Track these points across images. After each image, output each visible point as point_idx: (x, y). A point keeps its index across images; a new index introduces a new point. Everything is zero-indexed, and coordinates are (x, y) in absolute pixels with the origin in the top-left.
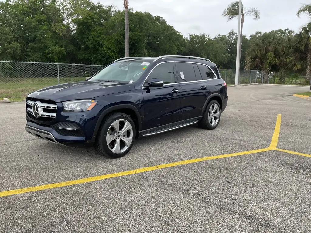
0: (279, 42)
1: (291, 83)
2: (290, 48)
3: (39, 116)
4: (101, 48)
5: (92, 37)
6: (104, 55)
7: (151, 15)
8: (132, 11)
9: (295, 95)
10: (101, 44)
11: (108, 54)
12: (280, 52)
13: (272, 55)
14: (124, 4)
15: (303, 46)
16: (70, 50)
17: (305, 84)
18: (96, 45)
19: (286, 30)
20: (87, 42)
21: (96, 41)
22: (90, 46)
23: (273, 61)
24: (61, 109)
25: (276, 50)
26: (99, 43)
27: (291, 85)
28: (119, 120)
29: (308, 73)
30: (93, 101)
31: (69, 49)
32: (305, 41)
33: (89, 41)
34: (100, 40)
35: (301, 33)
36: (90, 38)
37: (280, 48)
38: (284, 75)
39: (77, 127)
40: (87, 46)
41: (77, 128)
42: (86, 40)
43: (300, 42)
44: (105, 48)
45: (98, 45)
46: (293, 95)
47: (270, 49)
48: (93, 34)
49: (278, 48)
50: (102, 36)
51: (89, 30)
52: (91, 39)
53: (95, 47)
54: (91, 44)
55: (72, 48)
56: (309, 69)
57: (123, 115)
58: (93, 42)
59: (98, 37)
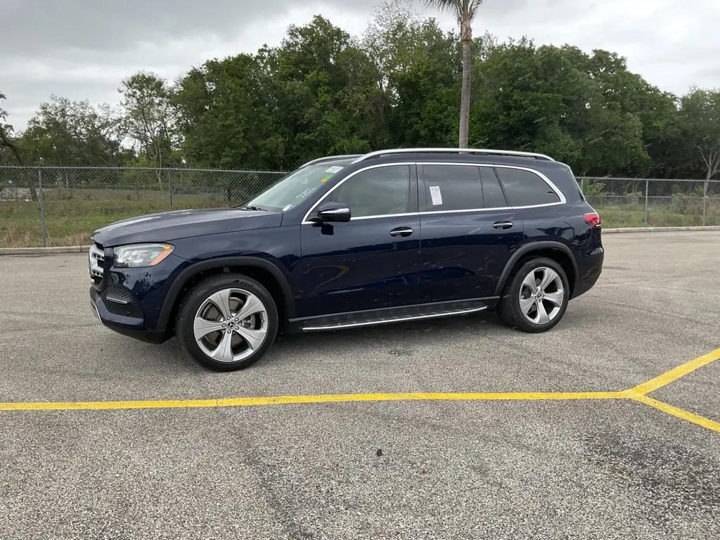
4: (446, 135)
5: (429, 112)
18: (435, 129)
20: (416, 123)
21: (436, 121)
22: (422, 133)
24: (112, 260)
26: (442, 126)
28: (229, 289)
30: (167, 247)
33: (419, 121)
34: (445, 118)
36: (423, 115)
41: (129, 301)
42: (414, 119)
45: (439, 130)
48: (430, 104)
51: (422, 99)
52: (424, 118)
54: (425, 127)
57: (241, 281)
58: (430, 122)
59: (441, 112)
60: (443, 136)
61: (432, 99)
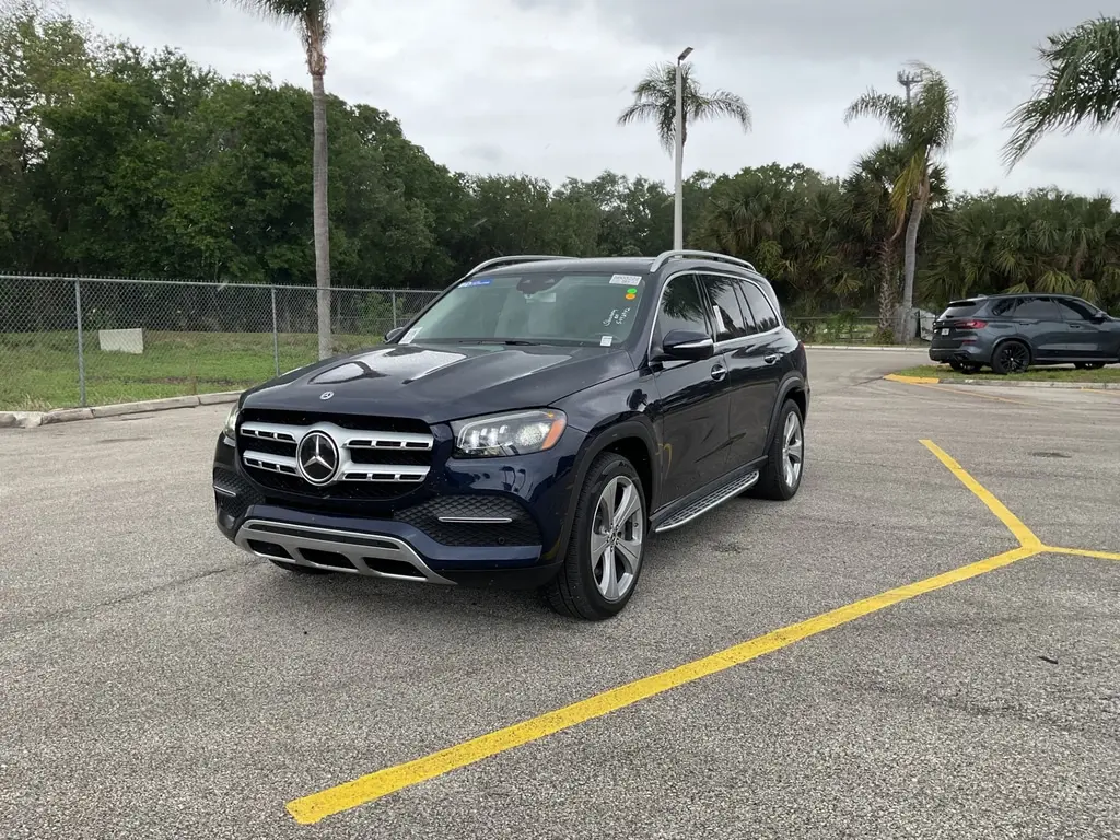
0: (793, 206)
1: (836, 340)
2: (825, 226)
3: (335, 479)
4: (159, 217)
5: (123, 177)
6: (171, 243)
7: (343, 103)
8: (267, 85)
9: (892, 377)
10: (160, 203)
11: (186, 240)
12: (797, 238)
13: (777, 249)
14: (310, 63)
15: (870, 221)
16: (31, 226)
17: (879, 343)
18: (137, 205)
19: (793, 168)
20: (100, 194)
21: (138, 192)
22: (114, 211)
23: (779, 269)
24: (449, 448)
25: (786, 231)
26: (150, 201)
27: (845, 347)
28: (616, 478)
29: (886, 306)
30: (553, 415)
31: (26, 221)
32: (875, 204)
33: (105, 191)
34: (154, 187)
35: (858, 177)
36: (114, 179)
37: (798, 228)
38: (811, 314)
39: (515, 511)
40: (103, 211)
41: (515, 516)
42: (97, 187)
43: (857, 207)
44: (172, 218)
45: (144, 208)
46: (886, 377)
47: (769, 228)
48: (126, 163)
49: (793, 226)
50: (162, 173)
51: (111, 151)
52: (117, 186)
53: (134, 214)
54: (119, 201)
55: (37, 216)
56: (887, 294)
58: (129, 194)
59: (147, 178)
60: (152, 218)
61: (128, 154)
